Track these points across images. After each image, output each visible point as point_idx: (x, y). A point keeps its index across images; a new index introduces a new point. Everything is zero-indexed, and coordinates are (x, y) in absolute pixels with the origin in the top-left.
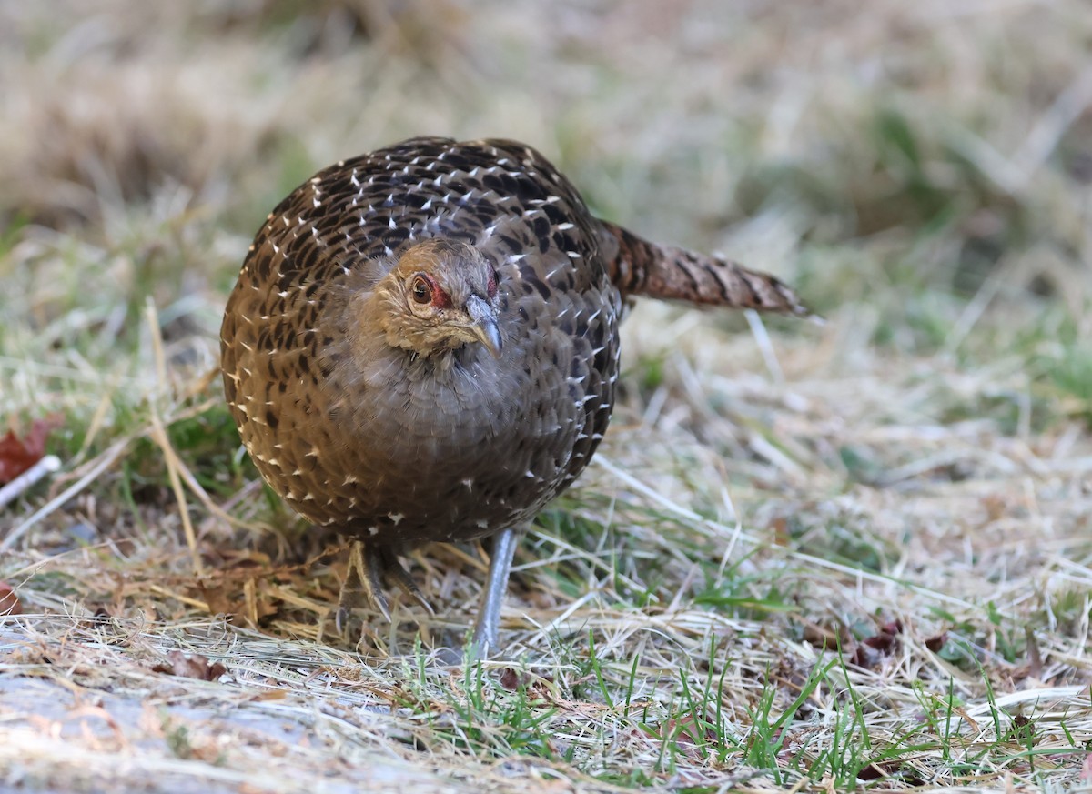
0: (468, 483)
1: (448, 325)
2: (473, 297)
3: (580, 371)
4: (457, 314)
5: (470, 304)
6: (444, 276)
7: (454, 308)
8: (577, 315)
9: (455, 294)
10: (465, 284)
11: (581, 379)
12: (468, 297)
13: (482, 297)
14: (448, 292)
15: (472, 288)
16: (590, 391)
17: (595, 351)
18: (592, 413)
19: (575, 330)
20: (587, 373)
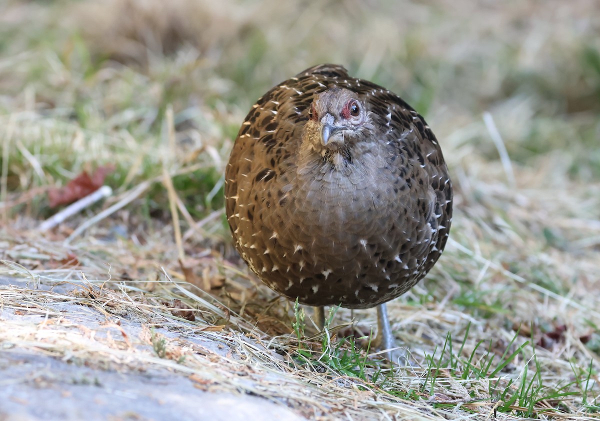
2: (327, 114)
3: (439, 211)
8: (440, 178)
16: (443, 224)
17: (447, 202)
18: (442, 237)
19: (439, 187)
20: (442, 213)
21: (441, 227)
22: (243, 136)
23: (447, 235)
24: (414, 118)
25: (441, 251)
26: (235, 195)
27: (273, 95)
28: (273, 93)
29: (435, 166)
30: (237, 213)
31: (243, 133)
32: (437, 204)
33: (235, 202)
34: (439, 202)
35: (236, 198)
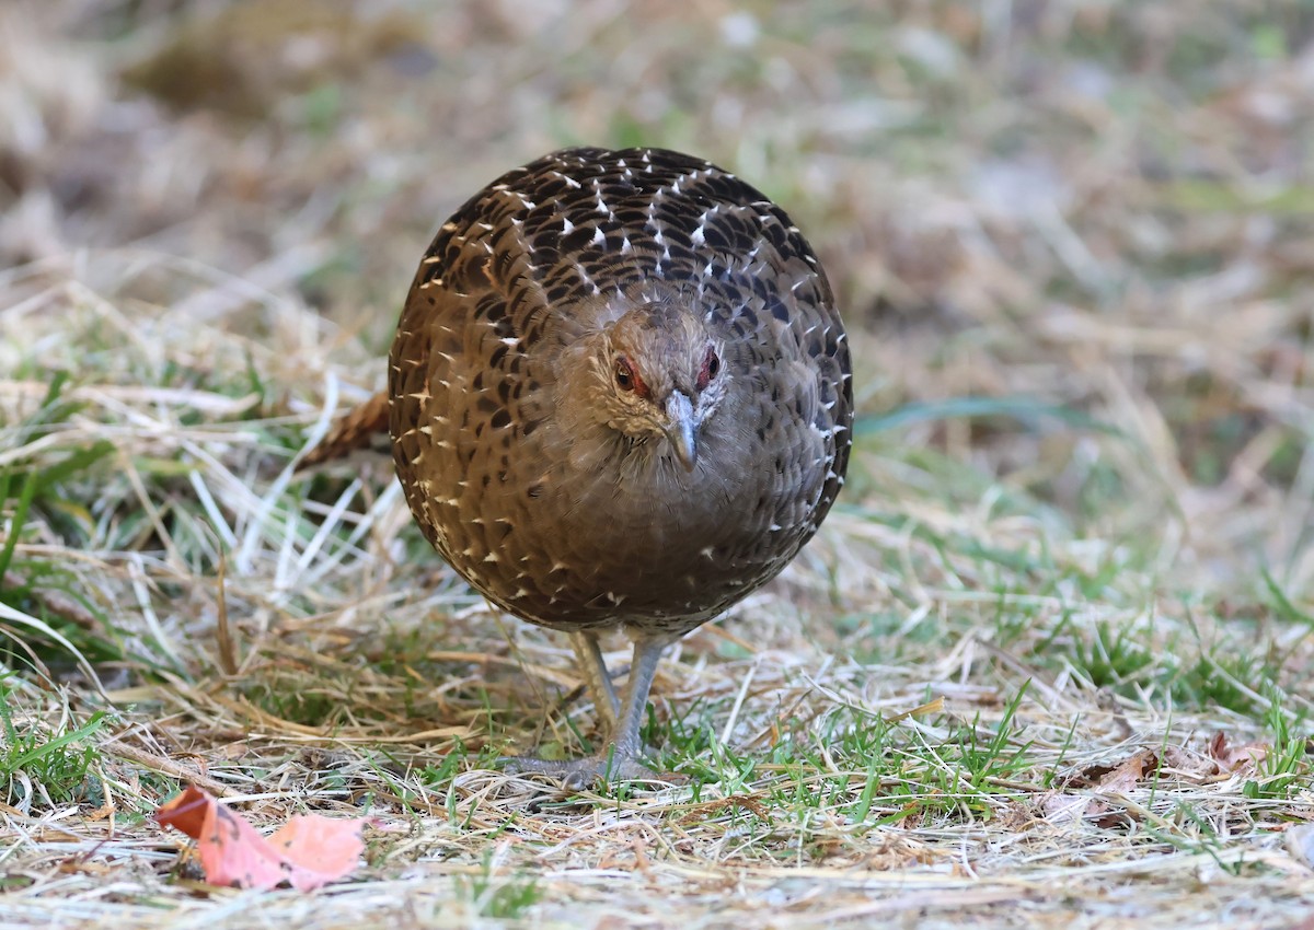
0: (707, 552)
1: (647, 418)
2: (675, 392)
3: (829, 395)
4: (654, 410)
5: (669, 402)
6: (644, 365)
7: (653, 403)
8: (826, 331)
9: (654, 388)
10: (668, 376)
11: (829, 405)
12: (669, 393)
13: (685, 393)
14: (648, 384)
15: (675, 381)
16: (840, 422)
17: (845, 377)
18: (841, 449)
19: (824, 349)
20: (837, 399)
21: (838, 429)
22: (426, 286)
23: (849, 442)
24: (763, 218)
25: (841, 480)
26: (420, 390)
27: (482, 206)
28: (480, 202)
29: (814, 306)
30: (426, 425)
31: (427, 280)
32: (824, 384)
33: (419, 405)
34: (827, 379)
35: (423, 396)
